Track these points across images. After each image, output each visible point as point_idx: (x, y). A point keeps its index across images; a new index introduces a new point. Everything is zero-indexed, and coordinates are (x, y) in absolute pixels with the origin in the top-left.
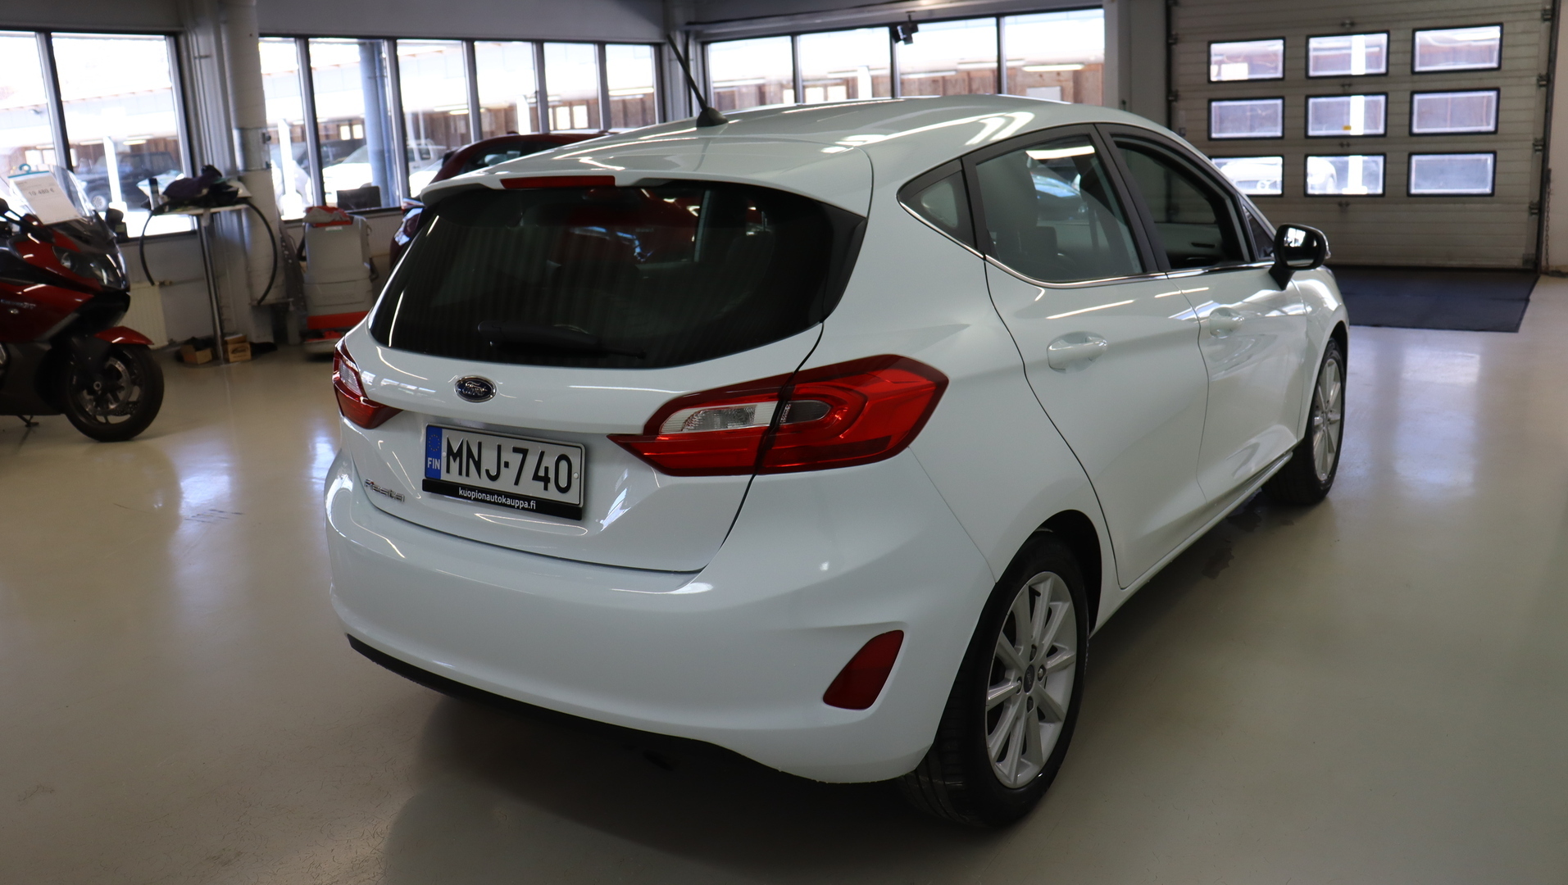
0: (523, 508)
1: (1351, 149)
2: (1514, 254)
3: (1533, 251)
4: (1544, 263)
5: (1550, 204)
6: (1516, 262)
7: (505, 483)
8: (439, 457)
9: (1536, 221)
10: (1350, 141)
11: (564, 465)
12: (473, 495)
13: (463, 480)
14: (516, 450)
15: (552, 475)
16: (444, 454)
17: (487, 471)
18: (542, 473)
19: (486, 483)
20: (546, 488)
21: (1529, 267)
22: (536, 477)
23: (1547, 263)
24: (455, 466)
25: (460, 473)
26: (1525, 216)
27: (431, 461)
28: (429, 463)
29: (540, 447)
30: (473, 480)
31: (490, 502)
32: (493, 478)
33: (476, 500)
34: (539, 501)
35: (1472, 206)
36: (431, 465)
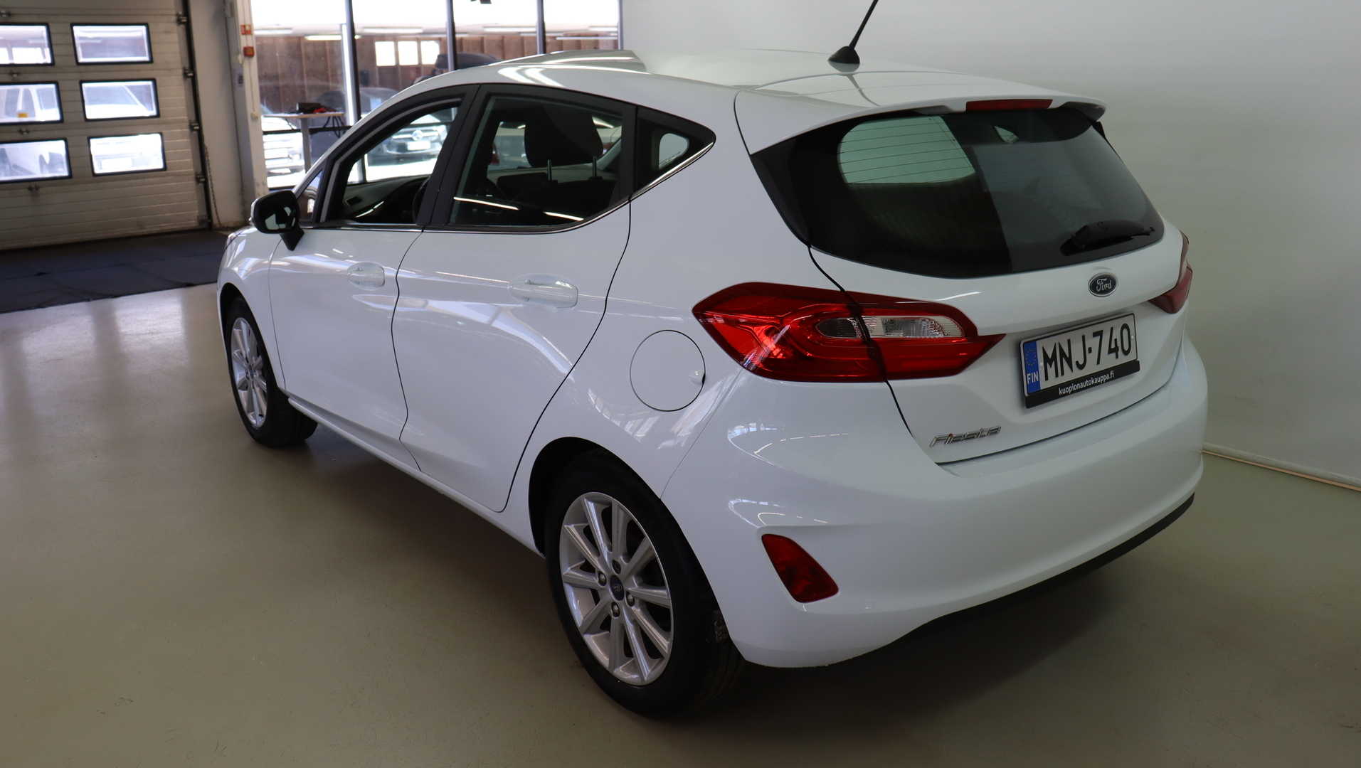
0: (1107, 381)
1: (32, 135)
2: (190, 215)
3: (204, 213)
4: (215, 221)
5: (212, 174)
6: (193, 223)
7: (1091, 368)
8: (1036, 369)
9: (203, 189)
10: (30, 127)
11: (1125, 331)
12: (1069, 389)
13: (1061, 380)
14: (1095, 334)
15: (1119, 344)
16: (1041, 364)
17: (1077, 363)
18: (1113, 346)
19: (1078, 374)
20: (1117, 357)
21: (204, 226)
22: (1111, 351)
23: (219, 222)
24: (1051, 371)
25: (1057, 376)
26: (193, 182)
27: (1030, 376)
28: (1029, 379)
29: (1109, 324)
30: (1069, 375)
31: (1084, 389)
32: (1081, 367)
33: (1073, 392)
34: (1115, 369)
35: (151, 180)
36: (1030, 381)
